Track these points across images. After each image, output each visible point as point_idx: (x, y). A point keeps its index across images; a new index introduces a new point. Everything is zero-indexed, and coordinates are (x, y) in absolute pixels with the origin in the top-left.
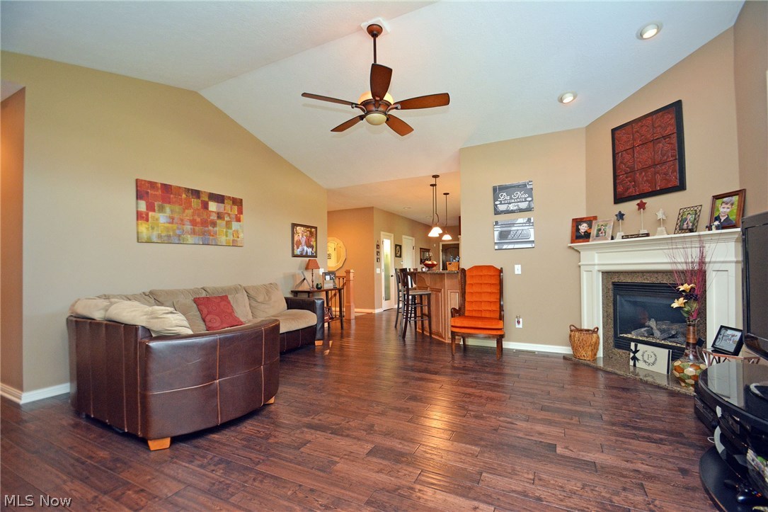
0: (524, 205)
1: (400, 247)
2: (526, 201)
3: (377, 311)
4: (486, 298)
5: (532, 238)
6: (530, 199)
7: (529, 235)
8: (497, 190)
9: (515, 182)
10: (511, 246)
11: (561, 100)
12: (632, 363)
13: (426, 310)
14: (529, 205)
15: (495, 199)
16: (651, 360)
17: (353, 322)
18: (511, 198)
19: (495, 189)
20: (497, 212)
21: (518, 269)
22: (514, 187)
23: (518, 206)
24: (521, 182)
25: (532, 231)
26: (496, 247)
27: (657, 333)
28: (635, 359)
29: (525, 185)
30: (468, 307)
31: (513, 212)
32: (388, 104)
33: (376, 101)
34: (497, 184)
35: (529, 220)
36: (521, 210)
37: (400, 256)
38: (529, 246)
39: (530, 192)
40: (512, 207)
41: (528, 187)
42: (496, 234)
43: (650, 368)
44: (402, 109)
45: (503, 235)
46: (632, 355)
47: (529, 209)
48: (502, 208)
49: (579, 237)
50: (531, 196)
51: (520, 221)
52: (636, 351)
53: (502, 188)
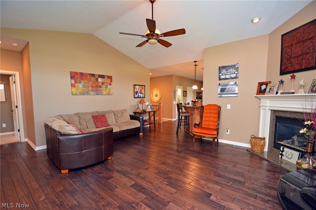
0: (233, 76)
2: (235, 73)
3: (174, 120)
4: (212, 119)
5: (237, 92)
6: (237, 72)
7: (235, 91)
8: (221, 69)
9: (230, 64)
10: (225, 96)
11: (252, 21)
12: (280, 156)
14: (236, 75)
15: (220, 73)
16: (290, 157)
17: (162, 124)
18: (227, 72)
19: (220, 68)
20: (220, 79)
21: (229, 107)
22: (229, 66)
23: (230, 76)
24: (233, 64)
25: (237, 89)
26: (219, 96)
27: (296, 143)
28: (282, 155)
29: (235, 66)
30: (203, 123)
31: (228, 79)
32: (158, 35)
33: (152, 34)
34: (221, 65)
35: (236, 83)
36: (232, 78)
38: (235, 95)
39: (237, 69)
40: (227, 77)
41: (236, 66)
42: (219, 89)
43: (289, 160)
44: (164, 37)
45: (222, 90)
46: (281, 153)
47: (236, 78)
48: (222, 77)
49: (261, 92)
50: (237, 71)
51: (231, 83)
52: (283, 151)
53: (223, 67)
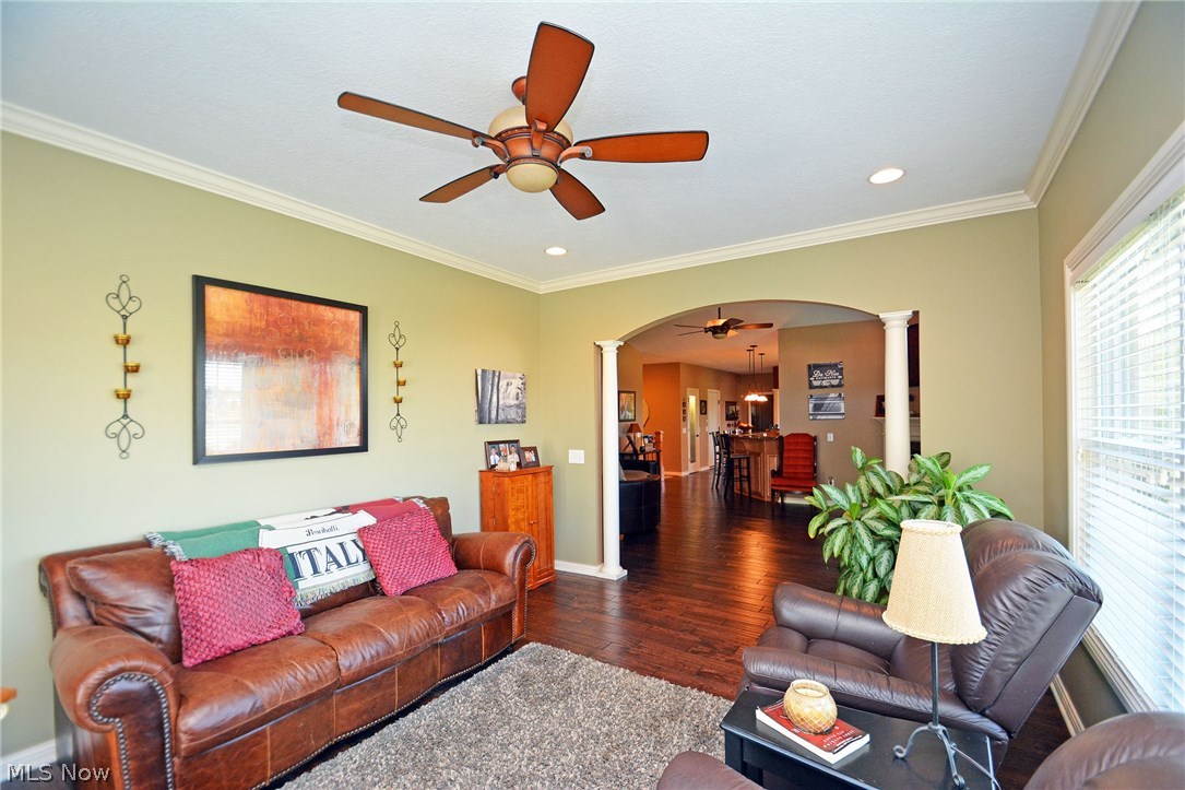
0: (835, 382)
1: (706, 402)
2: (837, 379)
3: (684, 474)
4: (801, 462)
5: (842, 411)
6: (840, 377)
7: (839, 409)
8: (811, 369)
9: (828, 362)
10: (823, 417)
13: (745, 473)
14: (840, 382)
15: (810, 376)
17: (663, 484)
18: (824, 375)
19: (809, 366)
20: (811, 387)
21: (830, 437)
22: (827, 365)
23: (830, 382)
24: (833, 362)
25: (842, 405)
26: (811, 417)
29: (836, 365)
30: (784, 470)
31: (825, 387)
34: (812, 362)
35: (840, 395)
36: (833, 386)
37: (706, 413)
38: (840, 417)
39: (841, 371)
40: (825, 383)
41: (840, 367)
42: (811, 406)
45: (817, 407)
47: (840, 385)
48: (816, 383)
50: (841, 375)
51: (832, 395)
53: (817, 367)
